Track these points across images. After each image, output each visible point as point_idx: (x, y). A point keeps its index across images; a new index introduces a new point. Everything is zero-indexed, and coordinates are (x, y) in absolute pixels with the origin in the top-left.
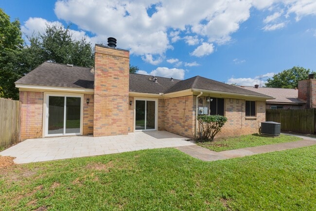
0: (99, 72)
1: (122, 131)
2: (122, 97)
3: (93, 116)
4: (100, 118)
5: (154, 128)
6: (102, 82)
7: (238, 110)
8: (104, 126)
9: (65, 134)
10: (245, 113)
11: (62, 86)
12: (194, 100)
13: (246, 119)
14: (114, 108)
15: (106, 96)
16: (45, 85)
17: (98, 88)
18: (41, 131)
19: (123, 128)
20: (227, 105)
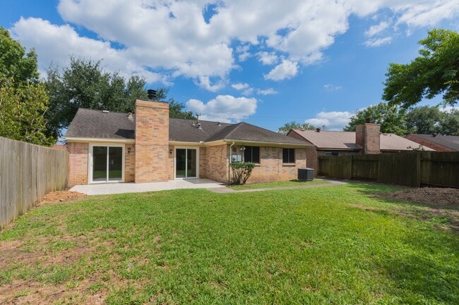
0: (140, 124)
1: (162, 178)
2: (162, 147)
3: (134, 164)
4: (141, 166)
5: (195, 176)
6: (143, 133)
7: (275, 158)
8: (145, 173)
9: (108, 181)
10: (282, 160)
11: (106, 137)
12: (228, 149)
13: (283, 166)
14: (155, 156)
15: (146, 146)
16: (90, 137)
17: (139, 138)
18: (87, 178)
19: (163, 175)
20: (262, 153)
